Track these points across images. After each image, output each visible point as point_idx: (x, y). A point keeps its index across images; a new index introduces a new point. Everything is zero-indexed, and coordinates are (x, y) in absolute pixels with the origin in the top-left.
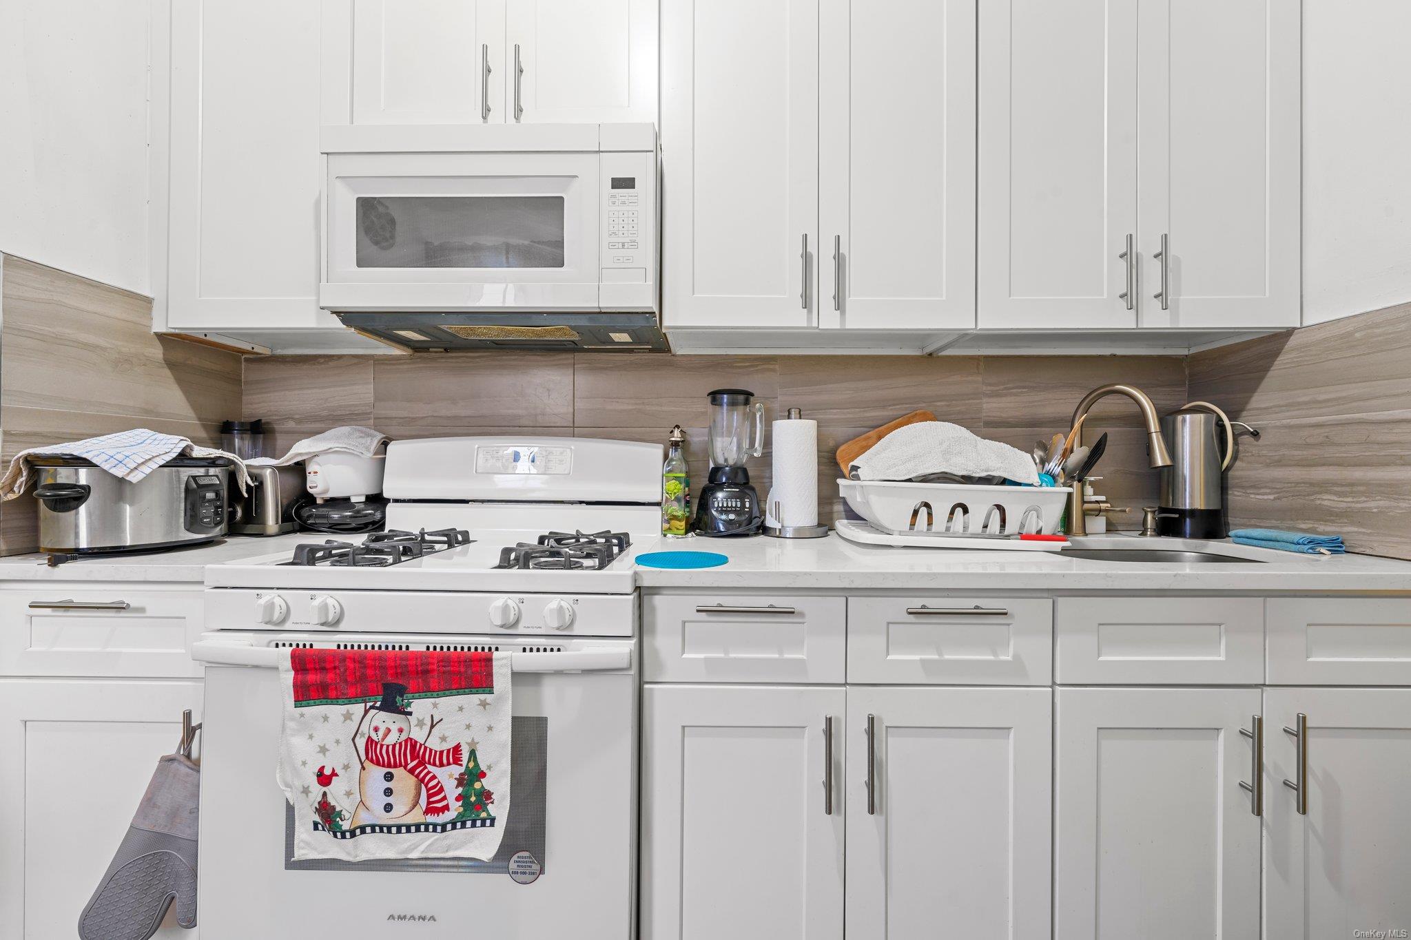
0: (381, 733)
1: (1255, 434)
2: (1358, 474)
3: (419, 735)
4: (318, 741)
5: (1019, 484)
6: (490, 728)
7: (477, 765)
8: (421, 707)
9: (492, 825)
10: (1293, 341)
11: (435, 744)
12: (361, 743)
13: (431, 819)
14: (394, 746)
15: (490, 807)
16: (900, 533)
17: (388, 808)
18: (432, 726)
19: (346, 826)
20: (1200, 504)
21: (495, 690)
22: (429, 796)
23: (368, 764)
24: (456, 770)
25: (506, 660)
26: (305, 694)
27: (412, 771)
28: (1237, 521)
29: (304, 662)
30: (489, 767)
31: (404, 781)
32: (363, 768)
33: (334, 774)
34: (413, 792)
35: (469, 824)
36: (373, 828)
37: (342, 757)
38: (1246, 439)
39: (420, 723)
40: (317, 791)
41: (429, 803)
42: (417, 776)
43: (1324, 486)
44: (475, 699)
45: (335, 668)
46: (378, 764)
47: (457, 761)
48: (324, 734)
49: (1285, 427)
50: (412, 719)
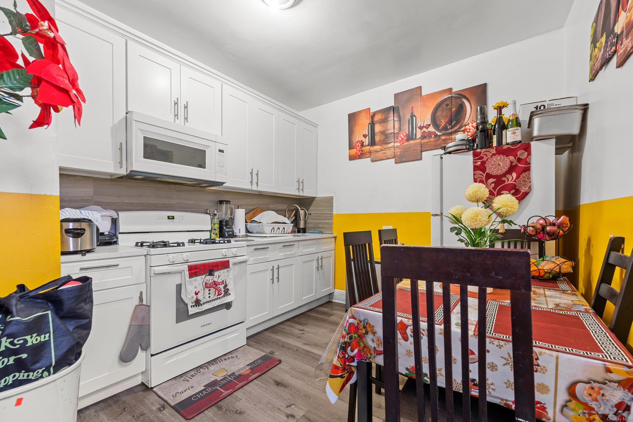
0: (208, 281)
1: (310, 214)
2: (324, 221)
3: (216, 280)
4: (194, 285)
5: (287, 224)
6: (228, 276)
7: (226, 284)
8: (216, 273)
9: (230, 295)
10: (316, 199)
11: (220, 281)
12: (204, 284)
13: (219, 297)
14: (211, 283)
15: (229, 292)
16: (269, 234)
17: (209, 297)
18: (219, 277)
19: (202, 303)
20: (303, 227)
21: (230, 267)
22: (218, 292)
23: (205, 288)
24: (223, 285)
25: (232, 261)
26: (191, 275)
27: (214, 288)
28: (308, 230)
29: (191, 268)
30: (228, 284)
31: (213, 290)
32: (204, 290)
33: (199, 292)
34: (214, 292)
35: (225, 296)
36: (206, 302)
37: (200, 288)
38: (309, 215)
39: (216, 277)
40: (195, 297)
41: (218, 293)
42: (215, 289)
43: (319, 223)
44: (226, 270)
45: (199, 268)
46: (207, 288)
47: (223, 284)
48: (195, 284)
49: (315, 213)
50: (215, 276)
